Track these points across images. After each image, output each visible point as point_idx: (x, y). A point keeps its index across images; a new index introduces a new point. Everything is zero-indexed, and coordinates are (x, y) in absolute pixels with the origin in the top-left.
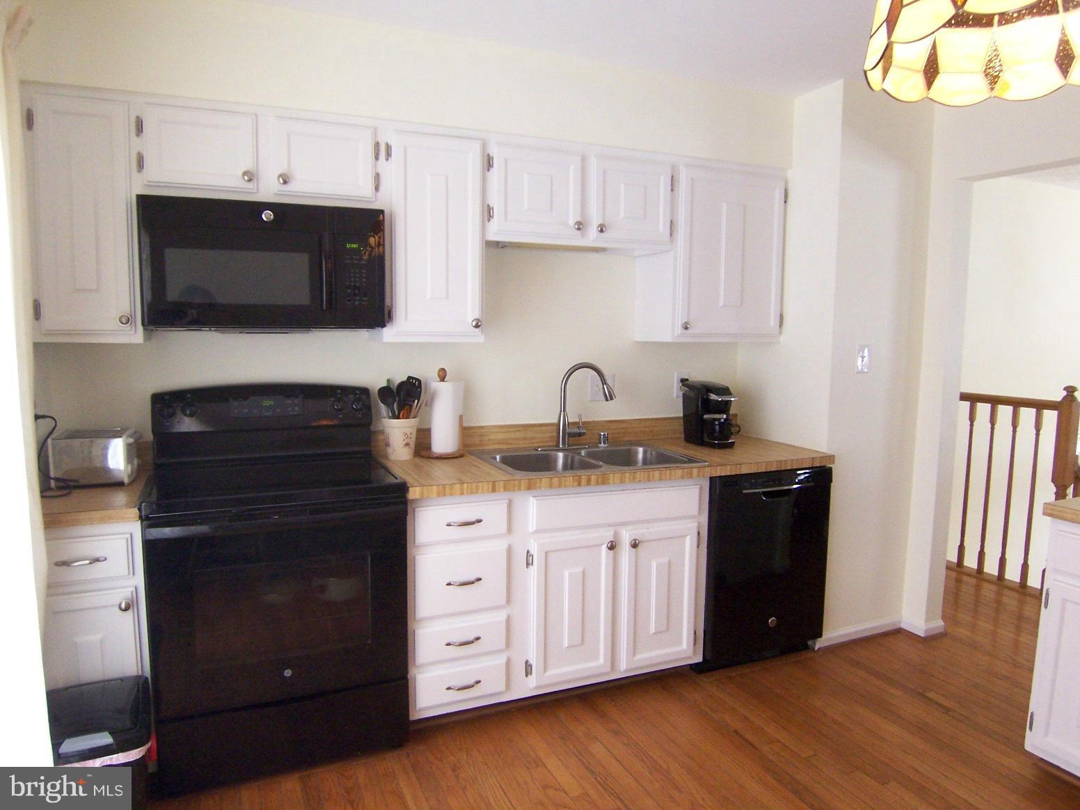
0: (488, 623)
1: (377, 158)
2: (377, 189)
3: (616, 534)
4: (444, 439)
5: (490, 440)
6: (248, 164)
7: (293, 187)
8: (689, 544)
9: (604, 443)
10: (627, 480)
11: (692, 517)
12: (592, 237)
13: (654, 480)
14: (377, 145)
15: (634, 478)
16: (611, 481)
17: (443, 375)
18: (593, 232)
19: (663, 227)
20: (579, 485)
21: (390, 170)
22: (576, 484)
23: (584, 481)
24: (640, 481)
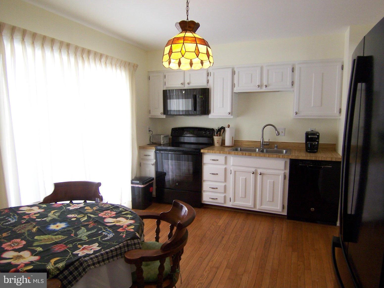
0: (221, 185)
1: (208, 76)
2: (208, 83)
3: (256, 170)
4: (228, 142)
5: (244, 144)
6: (182, 82)
7: (191, 85)
8: (281, 178)
9: (276, 148)
10: (257, 155)
11: (282, 170)
12: (264, 89)
13: (266, 157)
14: (208, 73)
15: (260, 155)
16: (252, 155)
17: (229, 126)
18: (264, 87)
19: (289, 83)
20: (243, 155)
21: (211, 78)
22: (242, 154)
23: (244, 154)
24: (262, 156)
